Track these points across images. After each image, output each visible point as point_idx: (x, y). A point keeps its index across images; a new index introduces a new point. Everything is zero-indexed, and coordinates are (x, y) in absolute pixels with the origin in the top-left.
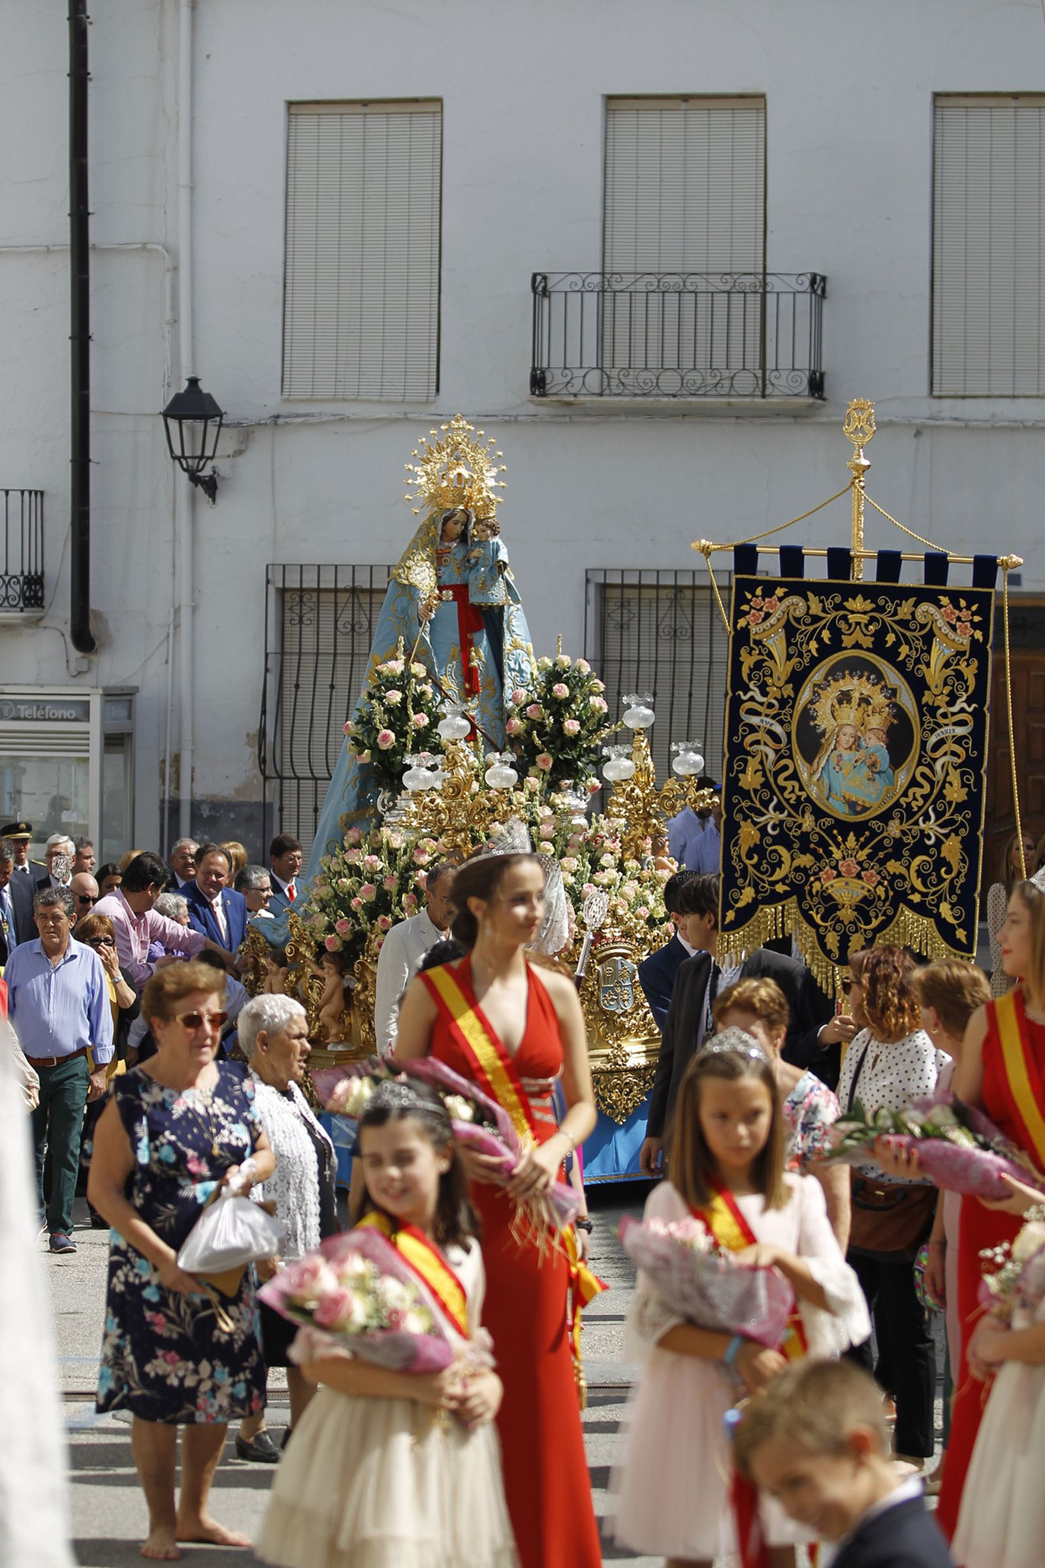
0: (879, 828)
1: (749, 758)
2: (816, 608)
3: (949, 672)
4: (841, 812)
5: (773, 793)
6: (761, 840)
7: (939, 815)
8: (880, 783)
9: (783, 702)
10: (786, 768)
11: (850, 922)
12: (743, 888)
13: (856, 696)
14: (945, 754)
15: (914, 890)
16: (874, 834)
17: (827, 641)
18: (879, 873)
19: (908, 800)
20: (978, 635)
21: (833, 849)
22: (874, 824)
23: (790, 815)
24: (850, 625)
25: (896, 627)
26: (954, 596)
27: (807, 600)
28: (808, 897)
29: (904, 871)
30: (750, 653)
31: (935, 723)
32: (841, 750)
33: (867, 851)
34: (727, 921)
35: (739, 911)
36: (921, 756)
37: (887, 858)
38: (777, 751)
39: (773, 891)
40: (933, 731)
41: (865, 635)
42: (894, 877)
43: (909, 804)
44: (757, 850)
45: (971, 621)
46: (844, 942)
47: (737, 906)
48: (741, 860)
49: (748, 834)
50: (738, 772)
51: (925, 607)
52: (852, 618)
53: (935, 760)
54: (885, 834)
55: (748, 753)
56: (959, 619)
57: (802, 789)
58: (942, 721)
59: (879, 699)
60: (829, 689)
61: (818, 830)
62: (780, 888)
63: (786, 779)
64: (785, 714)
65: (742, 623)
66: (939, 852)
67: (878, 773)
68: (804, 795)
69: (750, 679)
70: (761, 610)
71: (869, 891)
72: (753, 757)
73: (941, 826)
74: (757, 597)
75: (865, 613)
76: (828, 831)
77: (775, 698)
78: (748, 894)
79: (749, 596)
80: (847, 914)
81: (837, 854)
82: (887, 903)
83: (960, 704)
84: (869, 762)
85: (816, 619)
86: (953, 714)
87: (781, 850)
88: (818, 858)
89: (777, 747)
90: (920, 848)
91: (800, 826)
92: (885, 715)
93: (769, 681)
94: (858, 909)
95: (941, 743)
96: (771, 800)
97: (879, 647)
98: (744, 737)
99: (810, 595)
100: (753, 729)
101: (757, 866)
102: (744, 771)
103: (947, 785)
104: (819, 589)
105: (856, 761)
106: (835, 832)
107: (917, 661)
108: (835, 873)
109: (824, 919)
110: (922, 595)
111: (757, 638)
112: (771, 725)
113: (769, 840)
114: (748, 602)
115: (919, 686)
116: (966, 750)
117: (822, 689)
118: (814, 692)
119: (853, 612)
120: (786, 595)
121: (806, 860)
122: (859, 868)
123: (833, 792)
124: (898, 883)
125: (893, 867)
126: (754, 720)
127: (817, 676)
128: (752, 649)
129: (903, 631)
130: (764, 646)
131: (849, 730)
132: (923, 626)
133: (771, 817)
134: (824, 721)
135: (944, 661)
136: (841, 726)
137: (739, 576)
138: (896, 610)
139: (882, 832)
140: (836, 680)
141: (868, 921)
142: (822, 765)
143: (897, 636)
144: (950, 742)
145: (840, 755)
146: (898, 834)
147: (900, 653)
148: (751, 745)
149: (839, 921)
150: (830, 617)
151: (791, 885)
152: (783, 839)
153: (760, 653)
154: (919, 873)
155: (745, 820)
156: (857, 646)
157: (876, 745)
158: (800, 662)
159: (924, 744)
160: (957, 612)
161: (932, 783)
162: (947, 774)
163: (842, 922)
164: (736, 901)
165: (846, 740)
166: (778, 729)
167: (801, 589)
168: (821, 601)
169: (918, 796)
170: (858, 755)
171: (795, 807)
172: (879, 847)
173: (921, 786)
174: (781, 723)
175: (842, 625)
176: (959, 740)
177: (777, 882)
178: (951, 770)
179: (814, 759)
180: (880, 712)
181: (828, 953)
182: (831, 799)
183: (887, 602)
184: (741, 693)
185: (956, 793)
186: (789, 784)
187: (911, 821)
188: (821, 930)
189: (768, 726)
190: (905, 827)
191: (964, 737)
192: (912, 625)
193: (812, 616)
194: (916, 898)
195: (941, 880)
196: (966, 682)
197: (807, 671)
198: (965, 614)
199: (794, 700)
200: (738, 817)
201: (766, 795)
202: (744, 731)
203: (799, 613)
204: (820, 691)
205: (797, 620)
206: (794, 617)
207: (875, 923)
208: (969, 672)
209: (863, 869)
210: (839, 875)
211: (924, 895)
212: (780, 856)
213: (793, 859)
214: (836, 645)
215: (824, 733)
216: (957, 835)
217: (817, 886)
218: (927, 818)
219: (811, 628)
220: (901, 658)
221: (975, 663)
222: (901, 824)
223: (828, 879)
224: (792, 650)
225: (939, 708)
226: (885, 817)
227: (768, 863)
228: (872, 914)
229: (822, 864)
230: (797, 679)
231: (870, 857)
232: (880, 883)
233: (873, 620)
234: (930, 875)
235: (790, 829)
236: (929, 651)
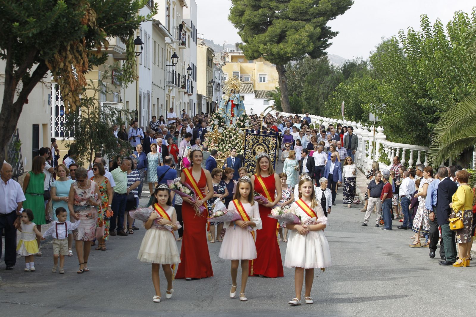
3: (272, 146)
5: (249, 159)
9: (251, 148)
10: (251, 156)
13: (260, 148)
20: (276, 141)
24: (260, 139)
31: (270, 152)
32: (258, 155)
49: (246, 164)
50: (245, 157)
51: (269, 138)
55: (246, 154)
56: (273, 139)
57: (253, 159)
59: (263, 149)
62: (250, 171)
64: (251, 150)
65: (246, 138)
69: (247, 145)
70: (249, 137)
74: (248, 135)
85: (256, 138)
86: (272, 151)
88: (255, 167)
89: (250, 154)
91: (252, 163)
93: (249, 146)
95: (271, 154)
97: (263, 142)
100: (247, 151)
107: (268, 144)
110: (269, 136)
115: (268, 147)
120: (252, 135)
121: (253, 168)
126: (247, 150)
127: (256, 145)
133: (249, 162)
134: (256, 151)
135: (271, 144)
136: (258, 152)
140: (258, 146)
147: (266, 143)
152: (250, 165)
155: (246, 162)
156: (261, 142)
166: (250, 152)
167: (254, 135)
168: (256, 136)
171: (252, 161)
176: (273, 154)
178: (272, 157)
179: (255, 155)
183: (265, 137)
184: (246, 147)
186: (251, 158)
192: (268, 140)
196: (274, 147)
197: (254, 145)
204: (256, 147)
206: (253, 138)
213: (251, 167)
214: (258, 142)
219: (255, 140)
221: (275, 145)
224: (252, 142)
225: (270, 150)
230: (253, 146)
233: (263, 139)
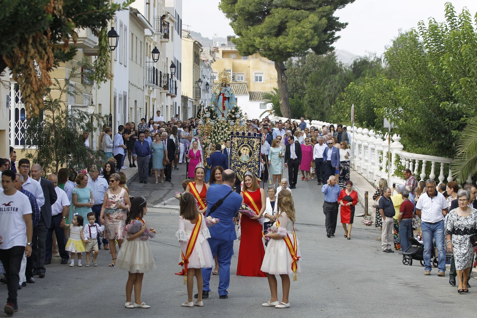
1: (233, 156)
2: (241, 139)
4: (243, 162)
5: (235, 160)
17: (242, 143)
26: (257, 138)
27: (239, 138)
33: (246, 167)
36: (253, 156)
41: (246, 142)
44: (234, 166)
53: (255, 156)
64: (237, 151)
66: (255, 167)
67: (248, 158)
69: (233, 147)
74: (234, 138)
77: (236, 149)
81: (243, 167)
86: (257, 151)
87: (236, 166)
88: (241, 167)
89: (236, 155)
90: (253, 166)
91: (238, 164)
93: (235, 147)
95: (255, 154)
97: (248, 143)
101: (234, 168)
104: (241, 137)
107: (253, 145)
109: (241, 174)
110: (253, 138)
111: (234, 142)
114: (232, 138)
115: (253, 148)
119: (245, 139)
120: (237, 137)
121: (239, 168)
122: (246, 169)
123: (243, 160)
125: (250, 168)
126: (233, 152)
132: (253, 141)
133: (235, 163)
135: (256, 145)
138: (250, 139)
143: (250, 142)
145: (244, 156)
146: (250, 165)
148: (233, 154)
153: (234, 144)
154: (253, 169)
157: (248, 155)
158: (239, 145)
159: (253, 154)
160: (257, 140)
161: (254, 159)
162: (256, 158)
165: (244, 154)
166: (236, 153)
170: (246, 156)
171: (238, 162)
172: (248, 166)
175: (244, 141)
179: (240, 156)
185: (257, 160)
187: (252, 163)
188: (241, 176)
195: (255, 170)
206: (238, 140)
208: (259, 146)
217: (240, 171)
218: (254, 163)
219: (240, 141)
220: (251, 145)
225: (255, 150)
226: (249, 163)
230: (238, 147)
233: (247, 140)
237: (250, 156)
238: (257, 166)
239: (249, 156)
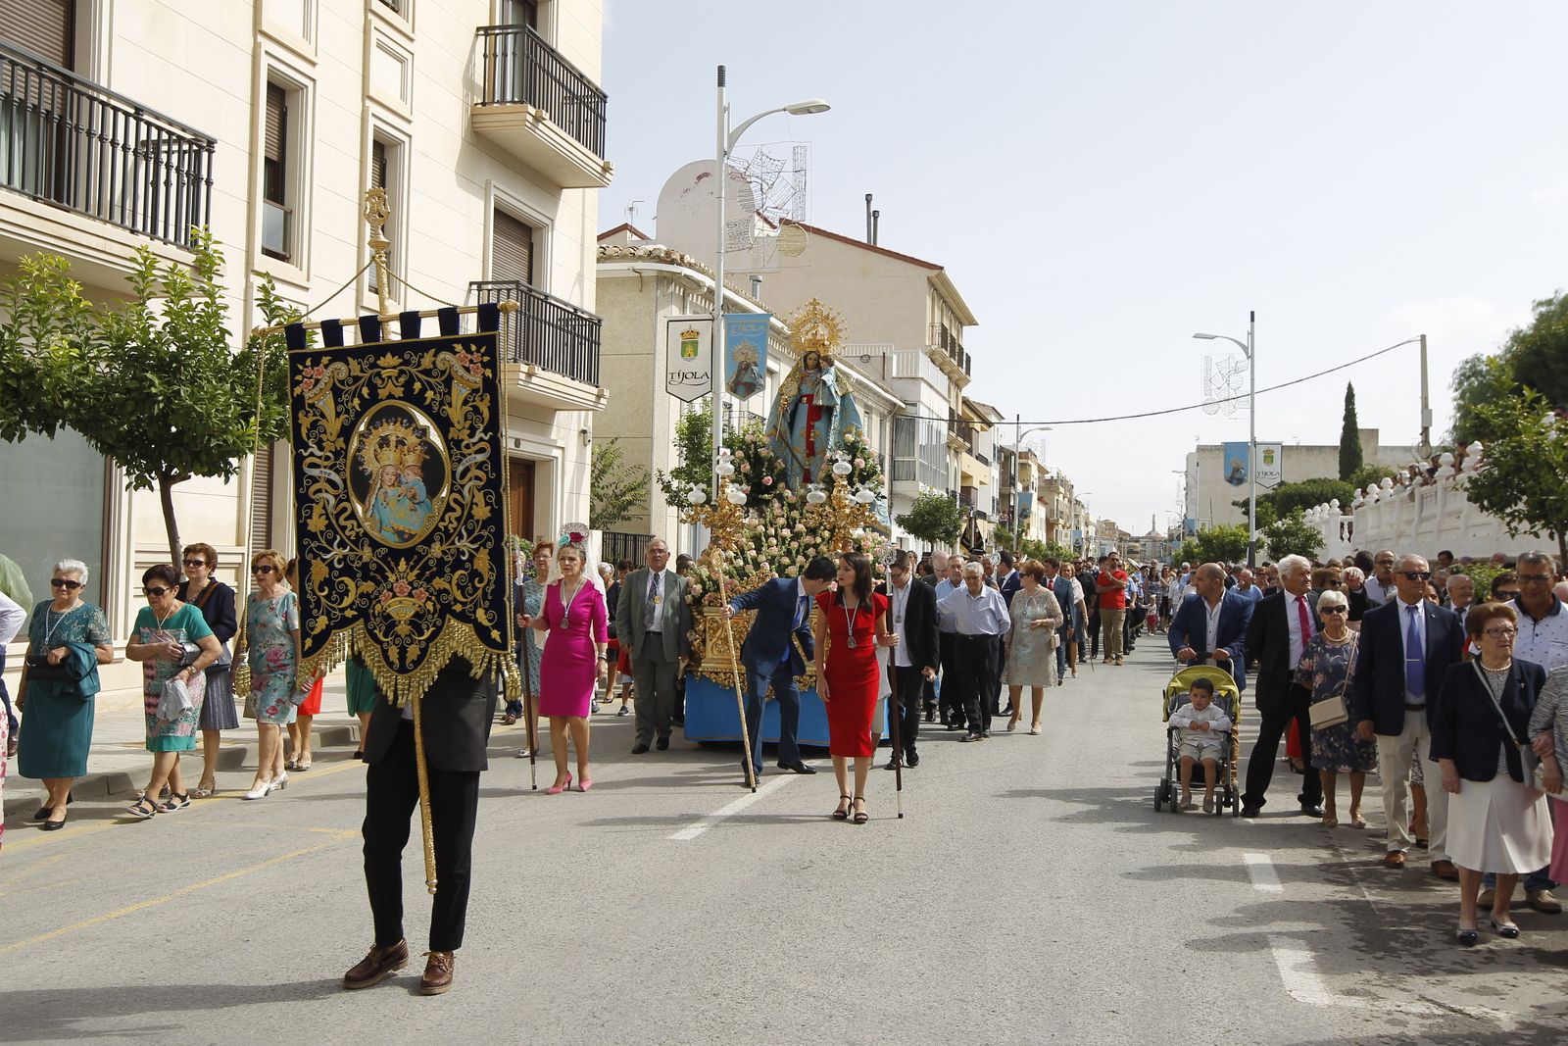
0: (424, 551)
1: (314, 505)
2: (356, 372)
3: (468, 408)
4: (392, 541)
5: (336, 532)
6: (330, 574)
7: (470, 533)
8: (421, 512)
9: (337, 454)
10: (344, 509)
11: (406, 636)
12: (318, 617)
13: (393, 439)
14: (470, 480)
15: (456, 601)
16: (421, 557)
17: (366, 396)
18: (427, 590)
19: (445, 524)
20: (489, 373)
21: (389, 574)
22: (420, 549)
23: (351, 550)
24: (383, 380)
25: (421, 376)
26: (466, 342)
27: (347, 364)
28: (372, 619)
29: (447, 586)
30: (306, 416)
31: (461, 454)
32: (385, 487)
33: (416, 572)
34: (306, 647)
35: (315, 638)
36: (453, 485)
37: (433, 576)
38: (336, 497)
39: (343, 617)
40: (460, 461)
41: (396, 386)
42: (441, 591)
43: (446, 527)
44: (327, 582)
45: (482, 362)
46: (403, 652)
47: (313, 633)
48: (314, 594)
49: (319, 571)
50: (306, 518)
51: (444, 355)
52: (385, 373)
53: (463, 486)
54: (429, 556)
55: (313, 501)
56: (471, 362)
57: (359, 526)
58: (466, 451)
59: (412, 439)
60: (371, 437)
61: (375, 559)
62: (349, 613)
63: (346, 519)
64: (340, 464)
65: (297, 391)
66: (473, 566)
67: (418, 503)
68: (361, 530)
69: (309, 438)
70: (311, 378)
71: (420, 606)
72: (317, 503)
73: (472, 542)
74: (307, 367)
75: (394, 368)
76: (384, 559)
77: (331, 451)
78: (322, 622)
79: (301, 367)
80: (403, 629)
81: (392, 578)
82: (436, 616)
83: (479, 435)
84: (409, 495)
85: (356, 379)
86: (474, 444)
87: (346, 579)
88: (378, 583)
89: (336, 492)
90: (458, 564)
91: (360, 558)
92: (418, 452)
93: (323, 437)
94: (411, 623)
95: (467, 470)
96: (335, 538)
97: (409, 396)
98: (308, 487)
99: (350, 359)
100: (315, 480)
101: (327, 597)
102: (310, 517)
103: (474, 506)
104: (354, 352)
105: (399, 496)
106: (389, 559)
107: (442, 403)
108: (391, 594)
109: (386, 635)
110: (439, 346)
111: (310, 402)
112: (329, 474)
113: (336, 573)
114: (300, 372)
115: (444, 424)
116: (486, 473)
117: (367, 438)
118: (360, 441)
119: (384, 368)
120: (331, 362)
121: (368, 587)
122: (410, 588)
123: (384, 525)
124: (444, 596)
125: (439, 583)
126: (315, 472)
127: (361, 427)
128: (308, 412)
129: (426, 378)
130: (317, 408)
131: (390, 470)
132: (443, 372)
133: (336, 553)
134: (370, 466)
135: (463, 398)
136: (384, 467)
137: (292, 352)
138: (419, 361)
139: (427, 554)
140: (376, 428)
141: (421, 634)
142: (372, 503)
143: (423, 384)
144: (473, 468)
145: (386, 492)
146: (440, 555)
147: (426, 398)
148: (315, 493)
149: (398, 636)
150: (367, 375)
151: (358, 609)
152: (348, 571)
153: (315, 415)
154: (459, 587)
155: (315, 558)
156: (391, 396)
157: (414, 480)
158: (347, 418)
159: (454, 473)
160: (470, 356)
161: (462, 506)
162: (473, 497)
163: (399, 636)
164: (312, 629)
165: (389, 478)
166: (335, 477)
167: (343, 356)
168: (359, 363)
169: (453, 520)
170: (400, 490)
171: (355, 543)
172: (426, 567)
173: (454, 510)
174: (337, 472)
175: (379, 382)
176: (480, 466)
177: (345, 609)
178: (475, 490)
179: (365, 499)
180: (414, 451)
181: (390, 664)
182: (383, 531)
183: (411, 356)
184: (302, 450)
185: (482, 512)
186: (349, 524)
187: (449, 542)
188: (385, 645)
189: (327, 476)
190: (445, 547)
191: (484, 462)
192: (434, 374)
193: (354, 377)
194: (458, 608)
195: (476, 589)
196: (481, 414)
197: (354, 424)
198: (476, 357)
199: (346, 451)
200: (309, 557)
201: (330, 535)
202: (308, 482)
203: (343, 375)
204: (364, 440)
205: (342, 382)
206: (339, 381)
207: (427, 634)
208: (484, 405)
209: (414, 588)
210: (395, 596)
211: (464, 604)
212: (347, 586)
213: (357, 587)
214: (374, 398)
215: (371, 475)
216: (485, 548)
217: (378, 608)
218: (461, 537)
219: (353, 387)
220: (427, 402)
221: (488, 397)
222: (441, 545)
223: (386, 599)
224: (340, 408)
225: (463, 440)
226: (428, 541)
227: (337, 593)
228: (424, 626)
229: (381, 589)
230: (346, 432)
231: (419, 577)
232: (428, 599)
233: (401, 372)
234: (466, 586)
235: (353, 562)
236: (449, 393)
237: (433, 490)
238: (482, 563)
239: (421, 490)
